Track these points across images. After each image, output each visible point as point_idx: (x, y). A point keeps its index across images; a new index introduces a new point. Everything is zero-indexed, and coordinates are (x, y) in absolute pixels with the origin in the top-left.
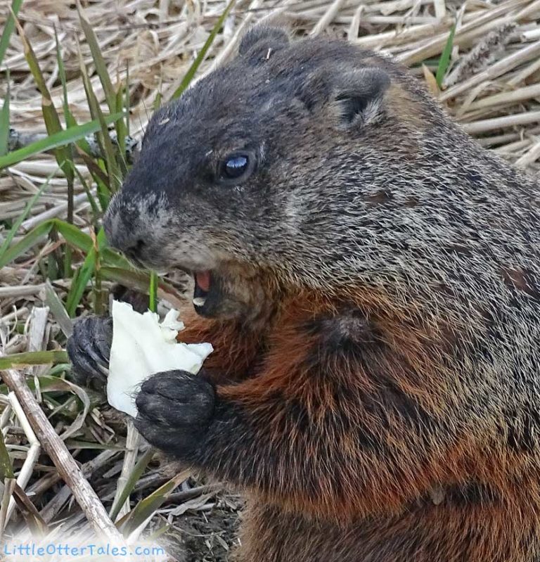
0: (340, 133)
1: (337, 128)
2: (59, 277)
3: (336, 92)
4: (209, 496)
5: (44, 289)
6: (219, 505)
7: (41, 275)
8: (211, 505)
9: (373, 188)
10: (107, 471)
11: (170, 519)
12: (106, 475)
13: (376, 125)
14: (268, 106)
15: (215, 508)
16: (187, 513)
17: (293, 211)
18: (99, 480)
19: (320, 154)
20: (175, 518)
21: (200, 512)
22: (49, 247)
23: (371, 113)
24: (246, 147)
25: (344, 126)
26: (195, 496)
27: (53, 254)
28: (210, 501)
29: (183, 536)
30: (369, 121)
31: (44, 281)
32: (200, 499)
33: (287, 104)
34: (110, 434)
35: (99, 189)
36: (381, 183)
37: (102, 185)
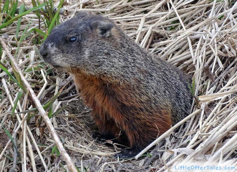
0: (100, 37)
1: (99, 36)
2: (37, 44)
3: (99, 27)
4: (77, 97)
5: (34, 47)
6: (80, 99)
7: (33, 43)
8: (78, 99)
9: (106, 51)
10: (51, 91)
11: (68, 103)
12: (51, 92)
13: (109, 37)
14: (82, 27)
15: (79, 100)
16: (72, 101)
17: (87, 53)
18: (50, 94)
19: (94, 40)
20: (69, 103)
21: (75, 101)
22: (34, 36)
23: (108, 34)
24: (77, 35)
25: (101, 36)
26: (74, 97)
27: (36, 37)
28: (77, 98)
29: (71, 107)
30: (107, 36)
31: (34, 45)
32: (75, 98)
33: (86, 27)
34: (52, 82)
35: (47, 21)
36: (108, 50)
37: (47, 20)
